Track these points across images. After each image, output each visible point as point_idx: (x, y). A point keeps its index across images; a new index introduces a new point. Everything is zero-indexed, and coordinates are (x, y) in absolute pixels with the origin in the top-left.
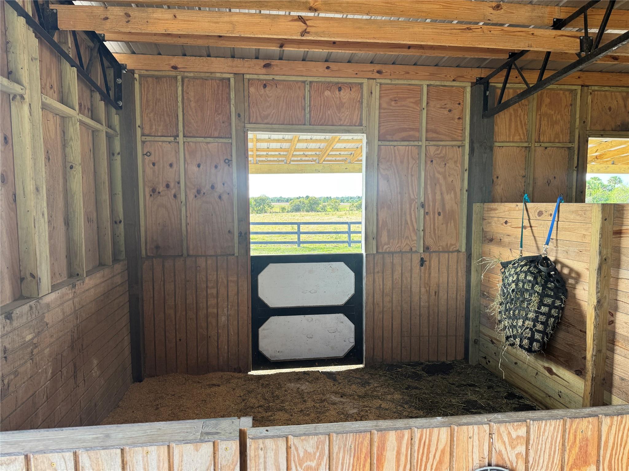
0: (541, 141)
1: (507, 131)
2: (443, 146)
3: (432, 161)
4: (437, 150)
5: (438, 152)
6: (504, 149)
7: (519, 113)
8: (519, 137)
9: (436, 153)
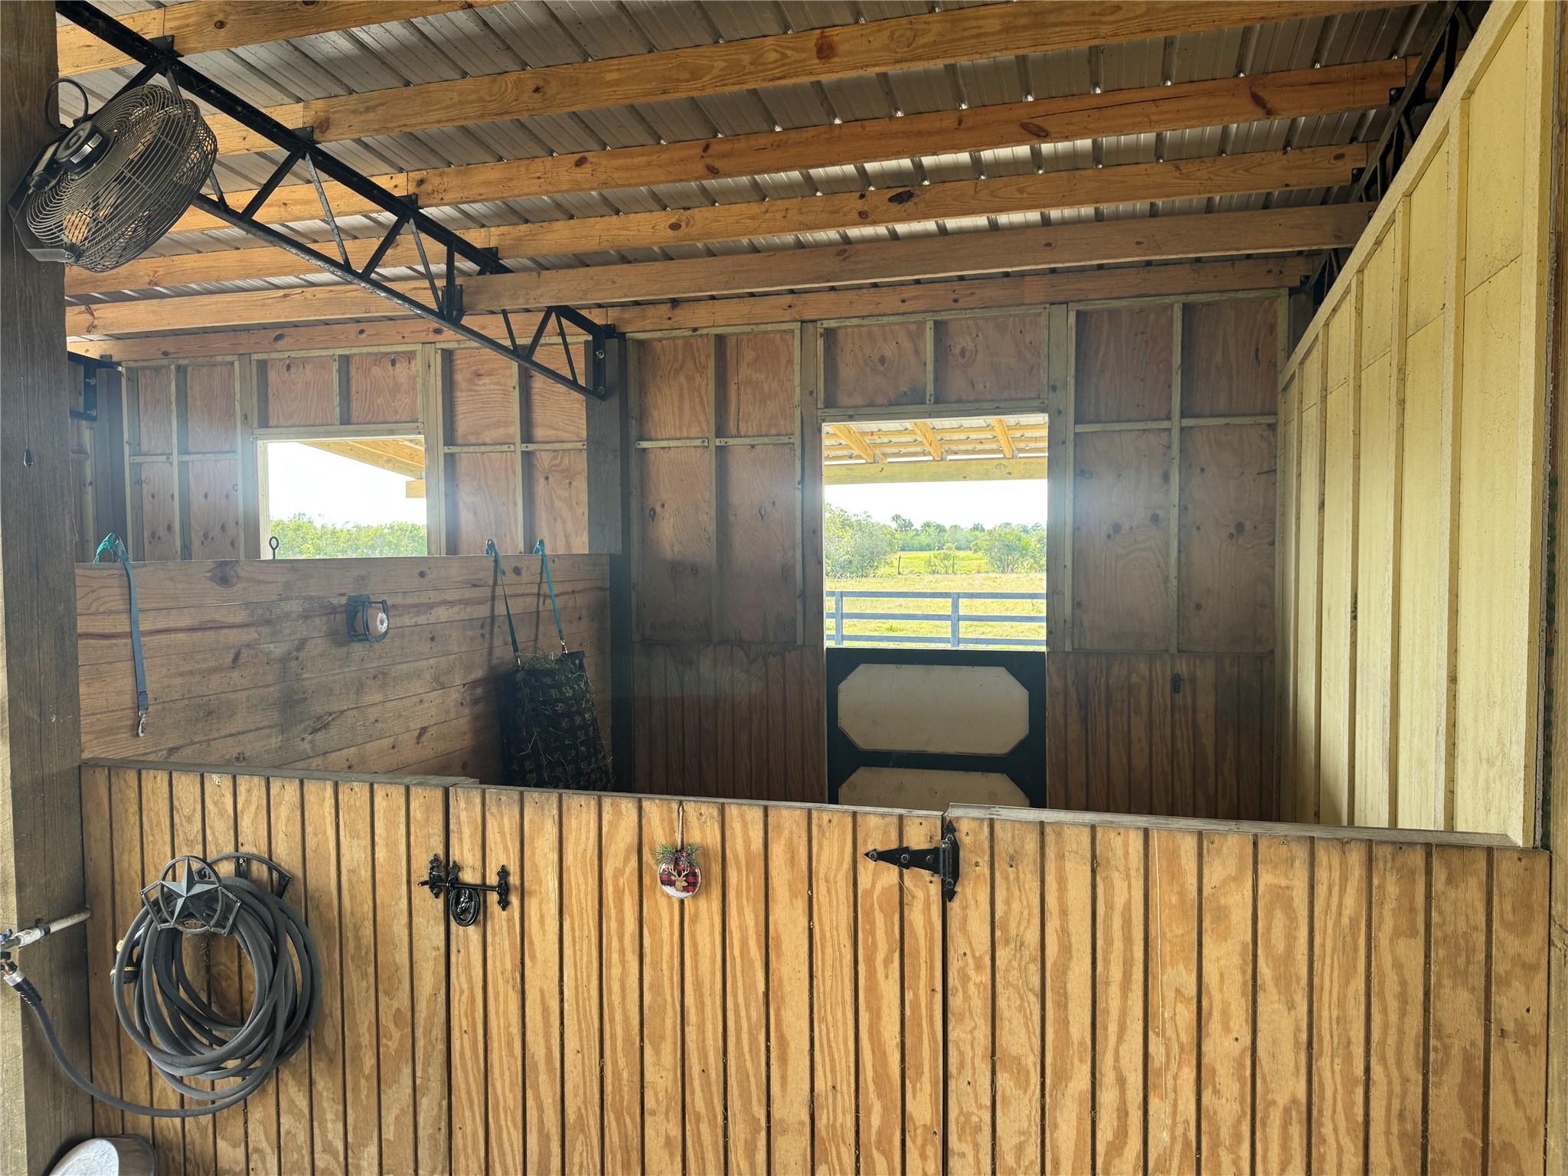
0: (742, 434)
1: (677, 418)
2: (564, 450)
3: (547, 478)
4: (555, 458)
5: (557, 462)
6: (672, 453)
7: (697, 383)
8: (698, 429)
9: (554, 462)
